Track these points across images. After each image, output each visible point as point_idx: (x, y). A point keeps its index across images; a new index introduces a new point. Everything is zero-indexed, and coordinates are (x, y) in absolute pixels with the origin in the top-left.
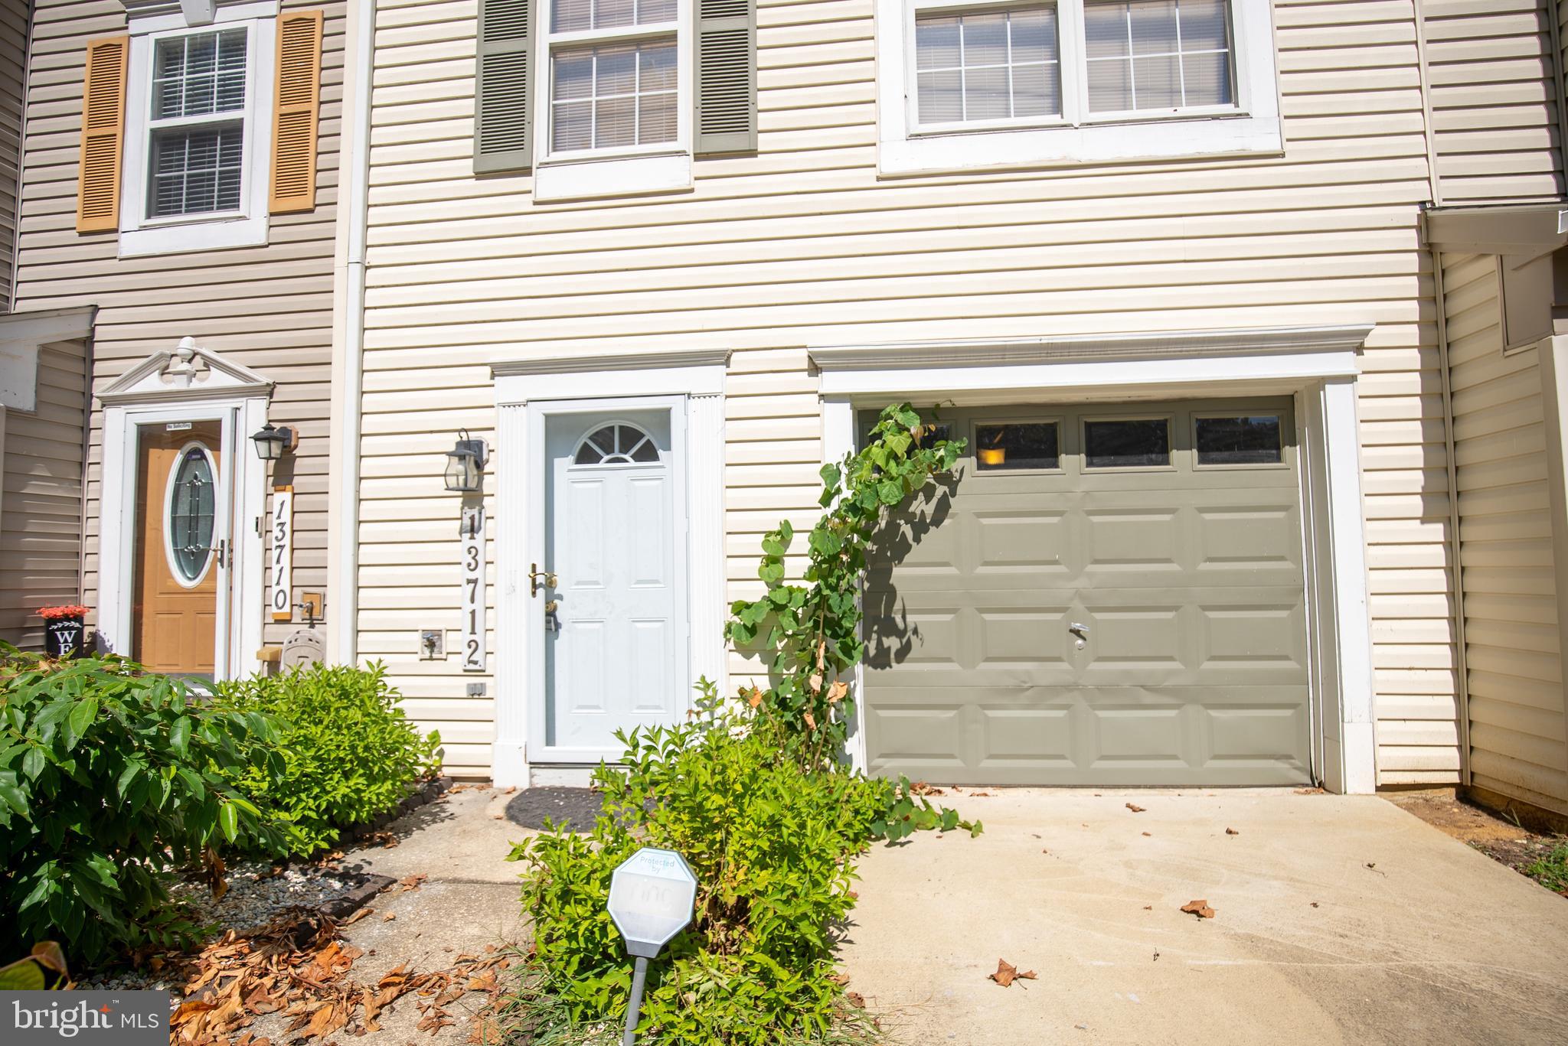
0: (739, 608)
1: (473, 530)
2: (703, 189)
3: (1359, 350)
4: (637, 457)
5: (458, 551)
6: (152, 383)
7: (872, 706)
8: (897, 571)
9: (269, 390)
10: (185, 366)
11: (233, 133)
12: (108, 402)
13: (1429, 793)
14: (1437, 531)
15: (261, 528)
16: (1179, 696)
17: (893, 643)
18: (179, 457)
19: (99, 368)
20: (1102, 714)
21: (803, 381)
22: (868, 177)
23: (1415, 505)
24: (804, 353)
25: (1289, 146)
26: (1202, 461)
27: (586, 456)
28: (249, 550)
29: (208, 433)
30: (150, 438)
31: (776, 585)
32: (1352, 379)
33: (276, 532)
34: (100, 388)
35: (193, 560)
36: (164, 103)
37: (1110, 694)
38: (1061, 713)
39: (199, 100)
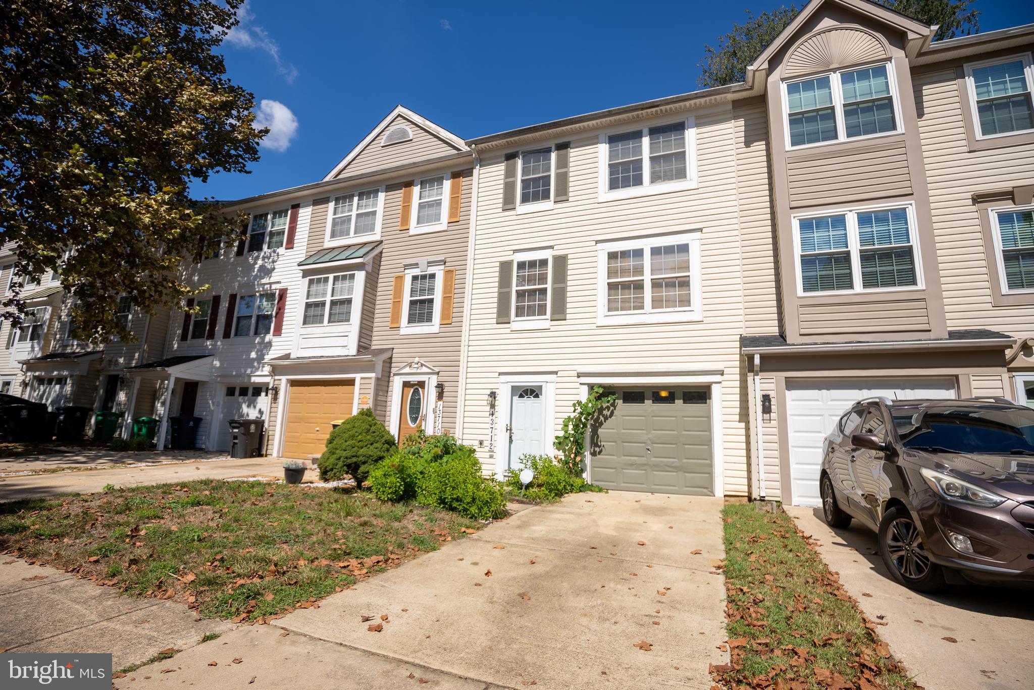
0: (557, 438)
1: (493, 415)
2: (552, 329)
3: (722, 374)
4: (534, 397)
5: (489, 420)
6: (407, 370)
7: (593, 467)
8: (600, 430)
9: (438, 373)
10: (416, 366)
11: (431, 301)
12: (395, 375)
13: (740, 498)
14: (743, 425)
15: (434, 411)
16: (677, 469)
17: (597, 449)
18: (412, 390)
19: (393, 365)
20: (655, 473)
21: (576, 379)
22: (594, 326)
23: (737, 417)
24: (576, 372)
25: (704, 319)
26: (684, 403)
27: (521, 396)
28: (430, 417)
29: (422, 384)
30: (406, 385)
31: (566, 432)
32: (720, 383)
33: (438, 412)
34: (393, 370)
35: (414, 420)
36: (413, 292)
37: (657, 467)
38: (643, 472)
39: (422, 291)
